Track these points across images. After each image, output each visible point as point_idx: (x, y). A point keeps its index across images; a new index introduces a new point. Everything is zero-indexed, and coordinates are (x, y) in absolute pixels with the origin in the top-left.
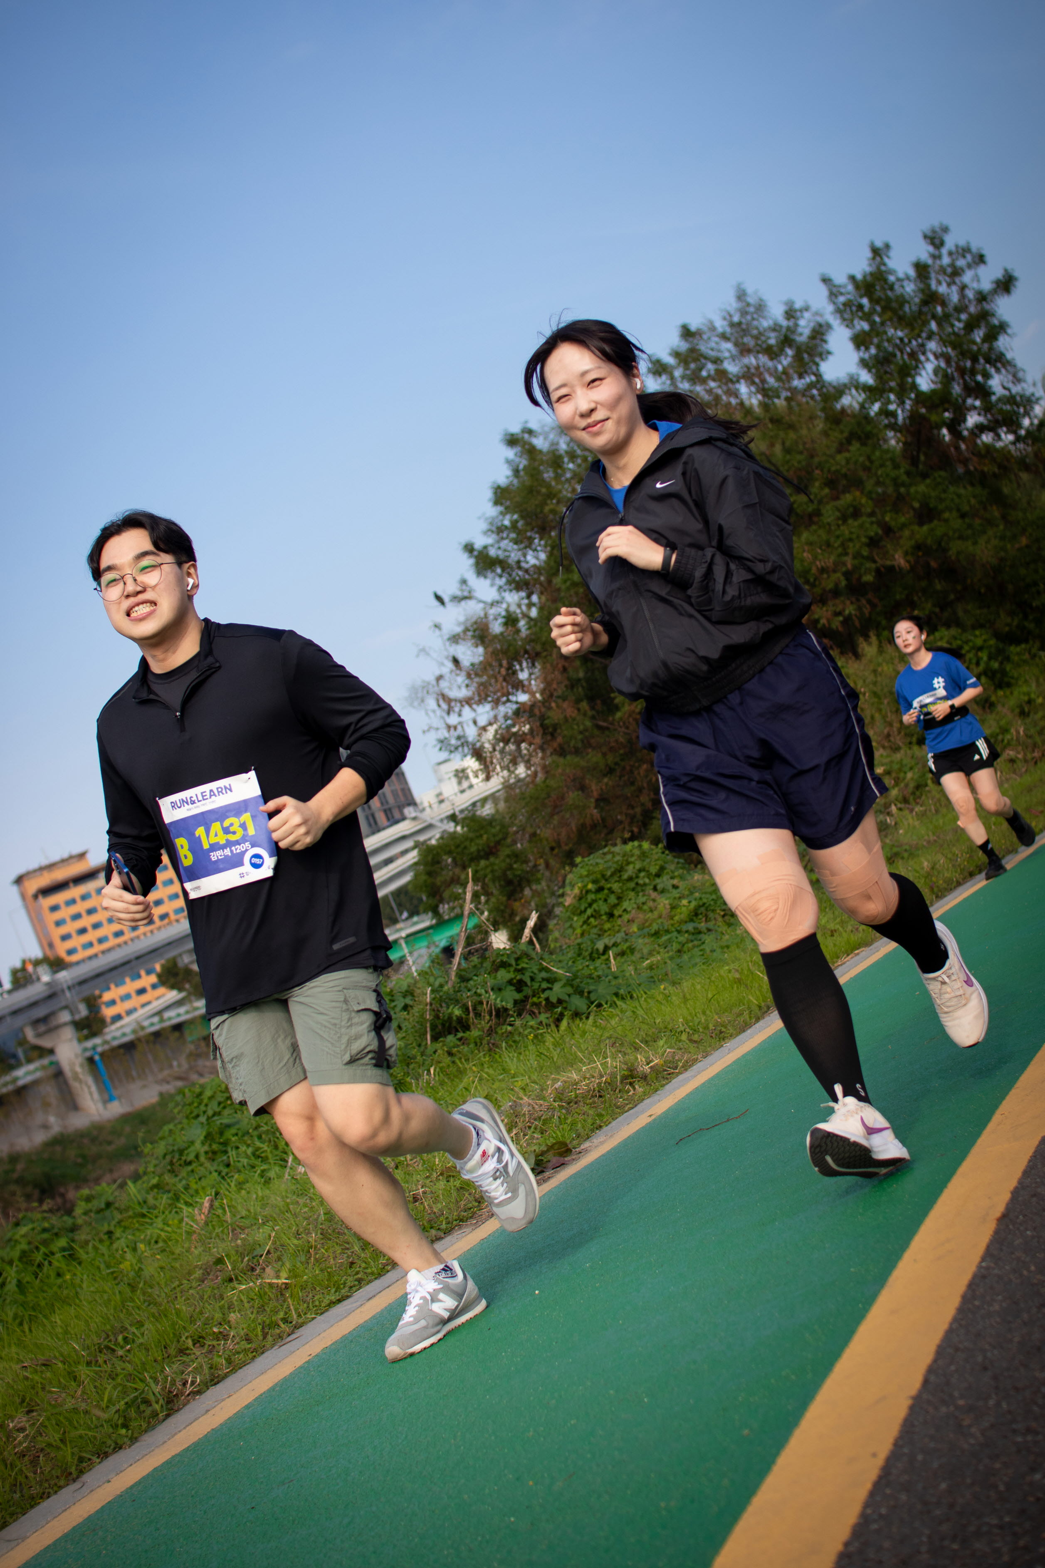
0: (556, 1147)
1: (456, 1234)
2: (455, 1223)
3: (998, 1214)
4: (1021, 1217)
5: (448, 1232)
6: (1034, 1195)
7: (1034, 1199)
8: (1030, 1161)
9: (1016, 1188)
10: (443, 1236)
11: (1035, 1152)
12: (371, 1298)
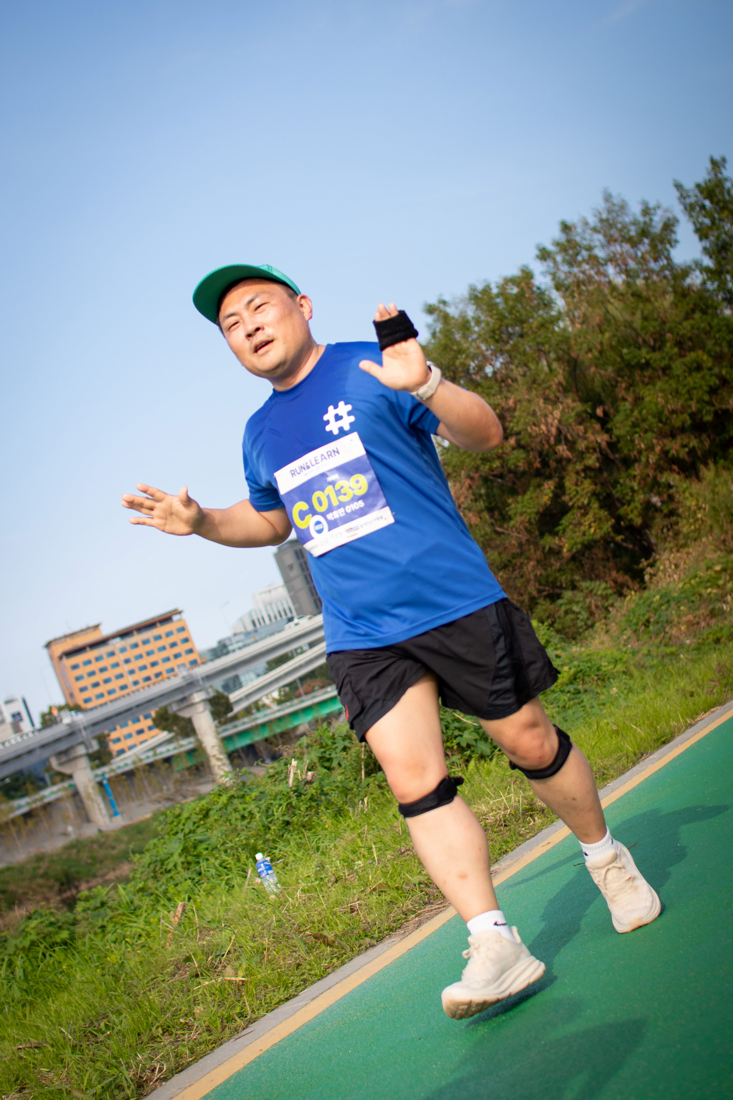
10: (375, 942)
12: (314, 999)
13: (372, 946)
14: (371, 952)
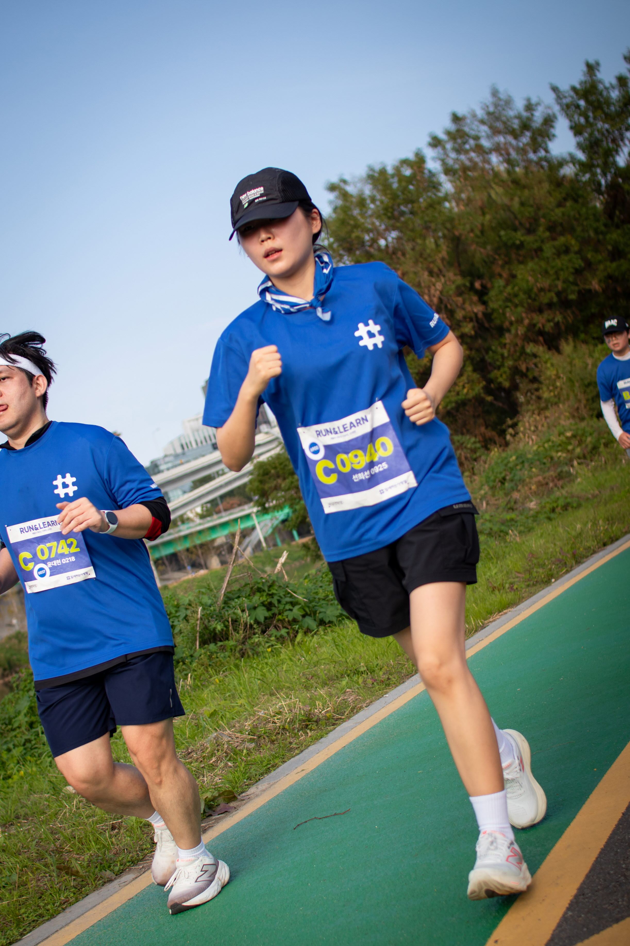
0: (226, 794)
5: (119, 874)
10: (114, 876)
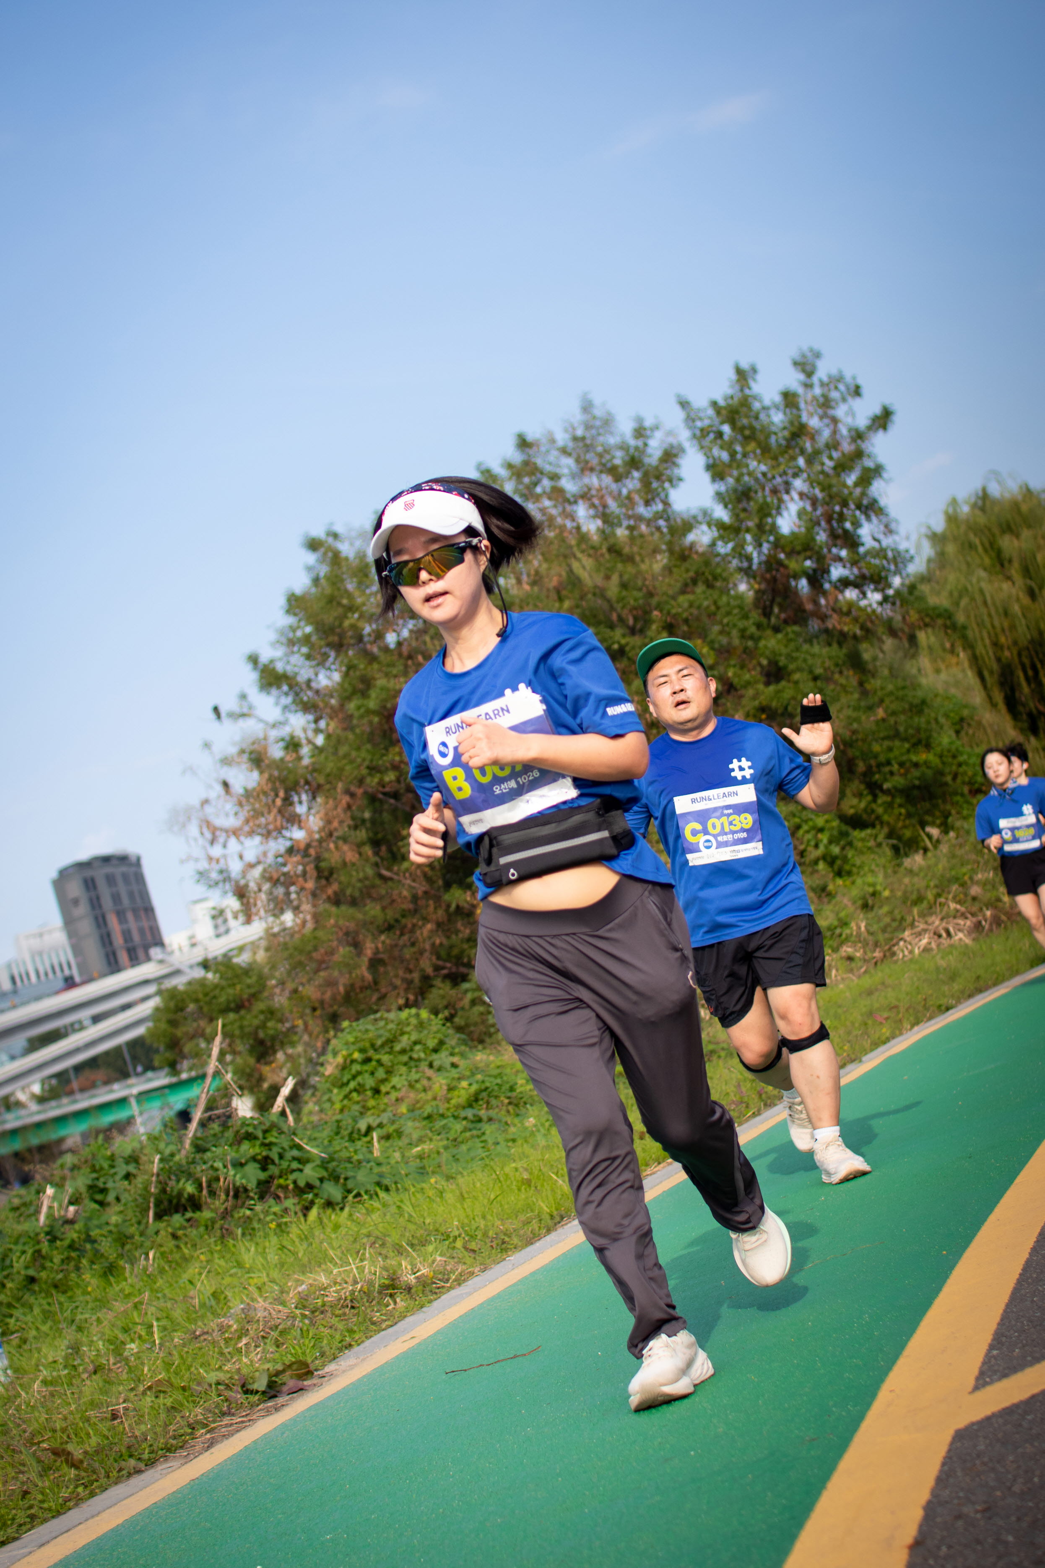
0: (295, 1366)
1: (161, 1467)
2: (160, 1452)
3: (909, 1539)
4: (944, 1549)
5: (151, 1463)
6: (959, 1517)
7: (960, 1523)
8: (943, 1464)
9: (929, 1503)
11: (949, 1451)
12: (43, 1545)
13: (139, 1472)
14: (136, 1480)
